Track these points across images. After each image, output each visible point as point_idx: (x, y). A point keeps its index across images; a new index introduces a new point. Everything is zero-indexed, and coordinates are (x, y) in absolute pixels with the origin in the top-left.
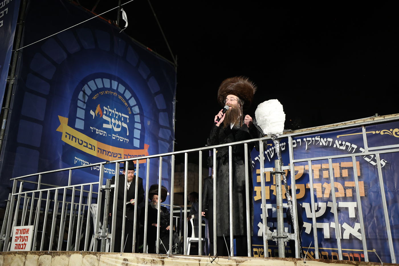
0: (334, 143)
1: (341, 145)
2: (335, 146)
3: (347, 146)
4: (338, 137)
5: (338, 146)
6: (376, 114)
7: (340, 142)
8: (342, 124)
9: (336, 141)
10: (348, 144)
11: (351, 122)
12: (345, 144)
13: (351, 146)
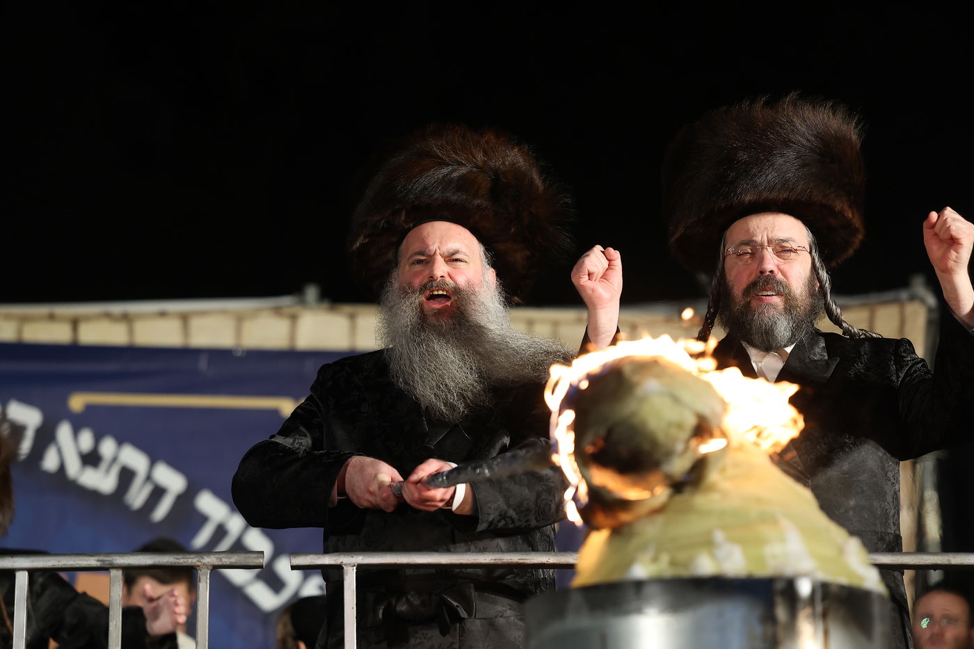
0: (46, 436)
1: (91, 459)
2: (50, 462)
3: (126, 476)
4: (77, 402)
5: (73, 468)
6: (312, 292)
7: (86, 440)
8: (108, 316)
9: (64, 432)
10: (134, 458)
11: (163, 314)
12: (114, 460)
13: (149, 478)
